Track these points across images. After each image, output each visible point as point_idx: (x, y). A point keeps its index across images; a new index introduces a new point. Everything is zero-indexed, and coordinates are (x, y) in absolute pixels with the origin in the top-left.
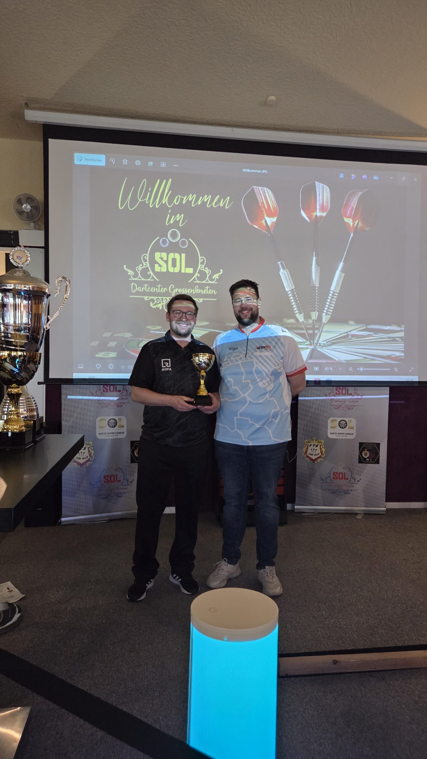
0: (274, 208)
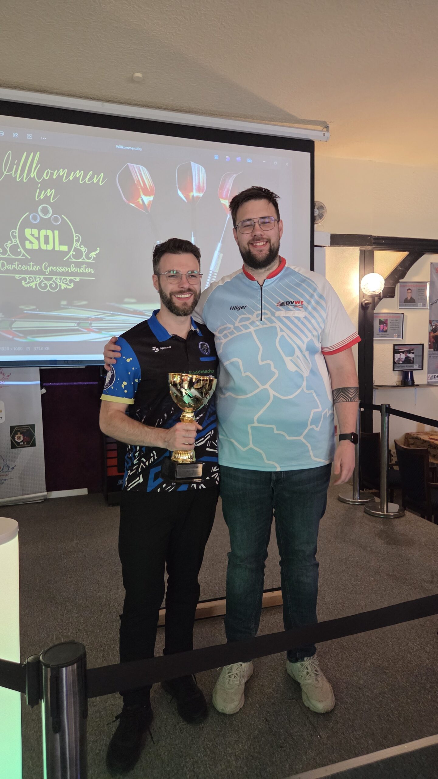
0: (150, 187)
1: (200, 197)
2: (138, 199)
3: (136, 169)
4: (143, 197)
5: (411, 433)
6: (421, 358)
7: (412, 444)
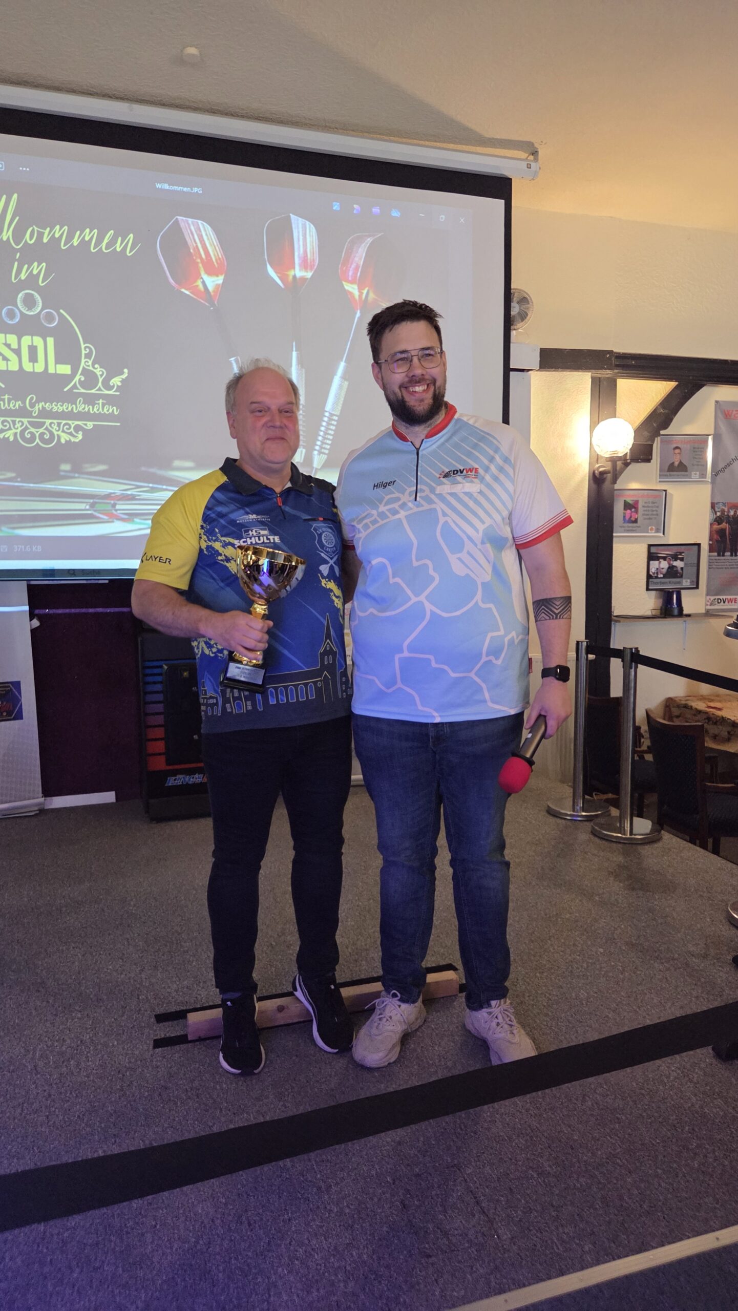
0: (218, 259)
1: (307, 279)
2: (195, 281)
3: (192, 228)
4: (205, 277)
5: (676, 697)
6: (695, 568)
7: (678, 717)
